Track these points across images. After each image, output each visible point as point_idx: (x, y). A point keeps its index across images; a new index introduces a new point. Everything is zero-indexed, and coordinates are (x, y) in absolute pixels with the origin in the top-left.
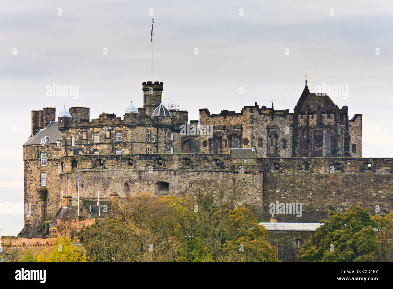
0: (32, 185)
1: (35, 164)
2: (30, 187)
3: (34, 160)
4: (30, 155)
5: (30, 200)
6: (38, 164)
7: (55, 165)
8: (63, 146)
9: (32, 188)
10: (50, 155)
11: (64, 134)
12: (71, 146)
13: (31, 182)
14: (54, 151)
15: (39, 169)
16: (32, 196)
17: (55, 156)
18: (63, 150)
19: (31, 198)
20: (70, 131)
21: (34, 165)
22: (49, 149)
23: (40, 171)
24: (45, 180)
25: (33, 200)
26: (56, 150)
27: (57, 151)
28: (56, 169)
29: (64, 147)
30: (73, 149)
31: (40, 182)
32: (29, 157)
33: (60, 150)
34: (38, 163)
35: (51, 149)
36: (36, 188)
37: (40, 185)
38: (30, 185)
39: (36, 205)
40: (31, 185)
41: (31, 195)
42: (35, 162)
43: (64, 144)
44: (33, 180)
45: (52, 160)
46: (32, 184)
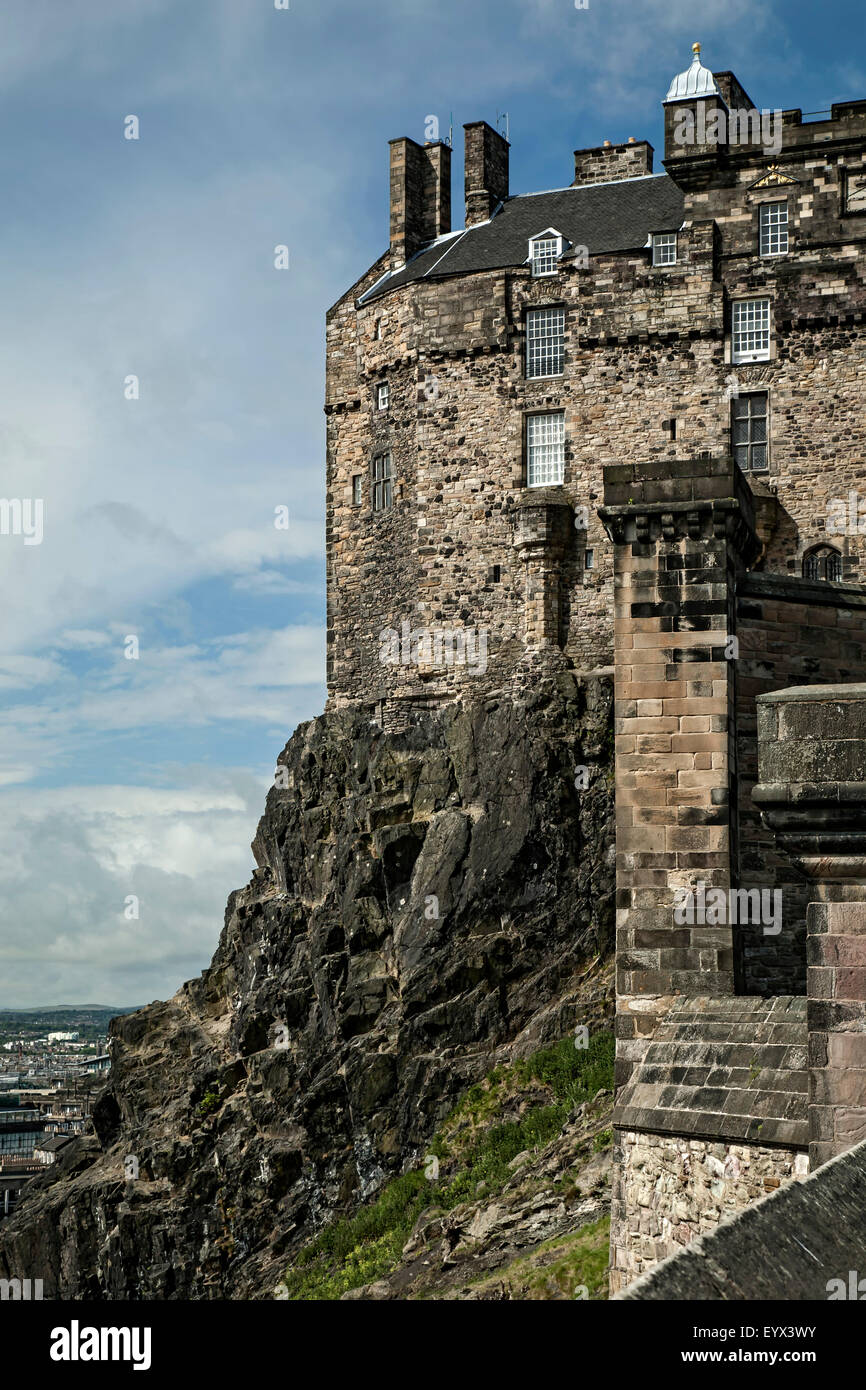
0: (458, 485)
1: (475, 373)
2: (439, 499)
3: (478, 352)
4: (444, 331)
5: (437, 566)
6: (503, 373)
7: (636, 366)
8: (697, 258)
9: (454, 504)
10: (599, 313)
11: (702, 198)
12: (755, 259)
13: (452, 470)
14: (634, 290)
15: (515, 396)
16: (461, 545)
17: (641, 316)
18: (700, 283)
19: (448, 553)
20: (746, 176)
21: (472, 381)
22: (592, 283)
23: (520, 407)
24: (561, 452)
25: (462, 564)
26: (644, 283)
27: (650, 292)
28: (639, 391)
29: (708, 266)
30: (769, 271)
31: (517, 468)
32: (439, 340)
33: (680, 282)
34: (508, 367)
35: (611, 281)
36: (492, 497)
37: (522, 483)
38: (439, 487)
39: (486, 590)
40: (446, 486)
41: (448, 539)
42: (483, 362)
43: (709, 247)
44: (464, 462)
45: (612, 342)
46: (456, 479)
